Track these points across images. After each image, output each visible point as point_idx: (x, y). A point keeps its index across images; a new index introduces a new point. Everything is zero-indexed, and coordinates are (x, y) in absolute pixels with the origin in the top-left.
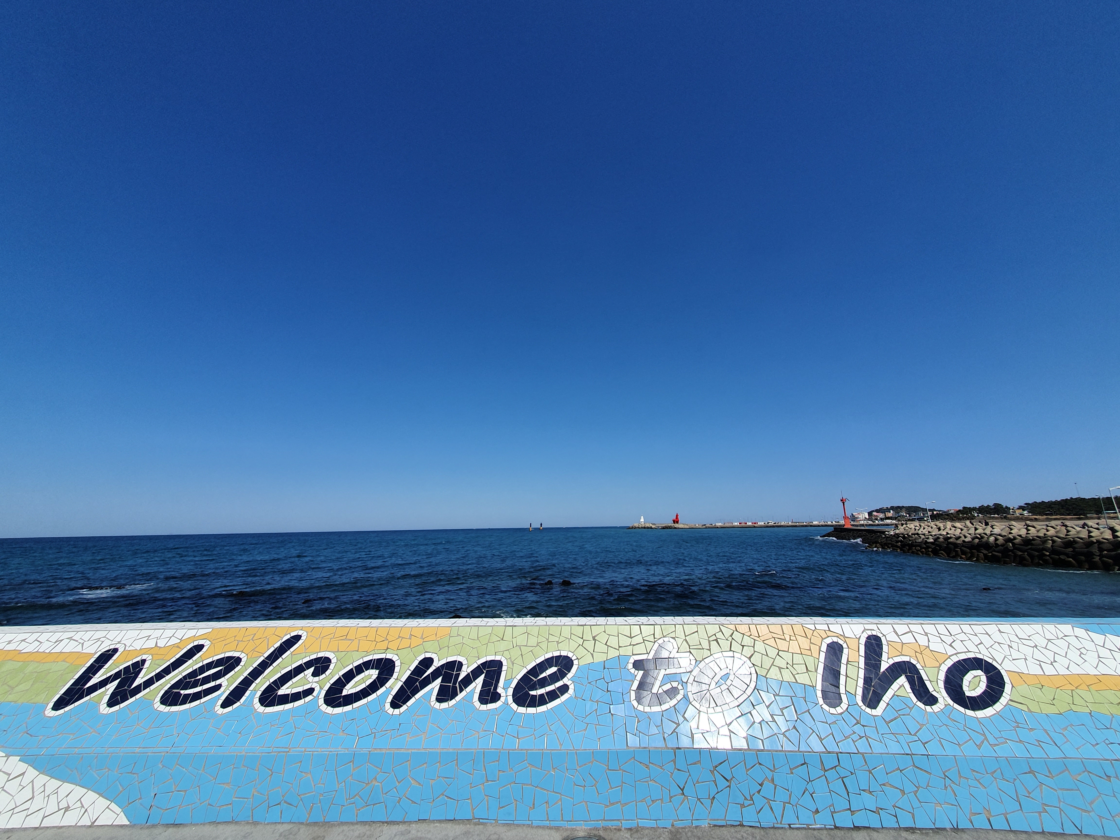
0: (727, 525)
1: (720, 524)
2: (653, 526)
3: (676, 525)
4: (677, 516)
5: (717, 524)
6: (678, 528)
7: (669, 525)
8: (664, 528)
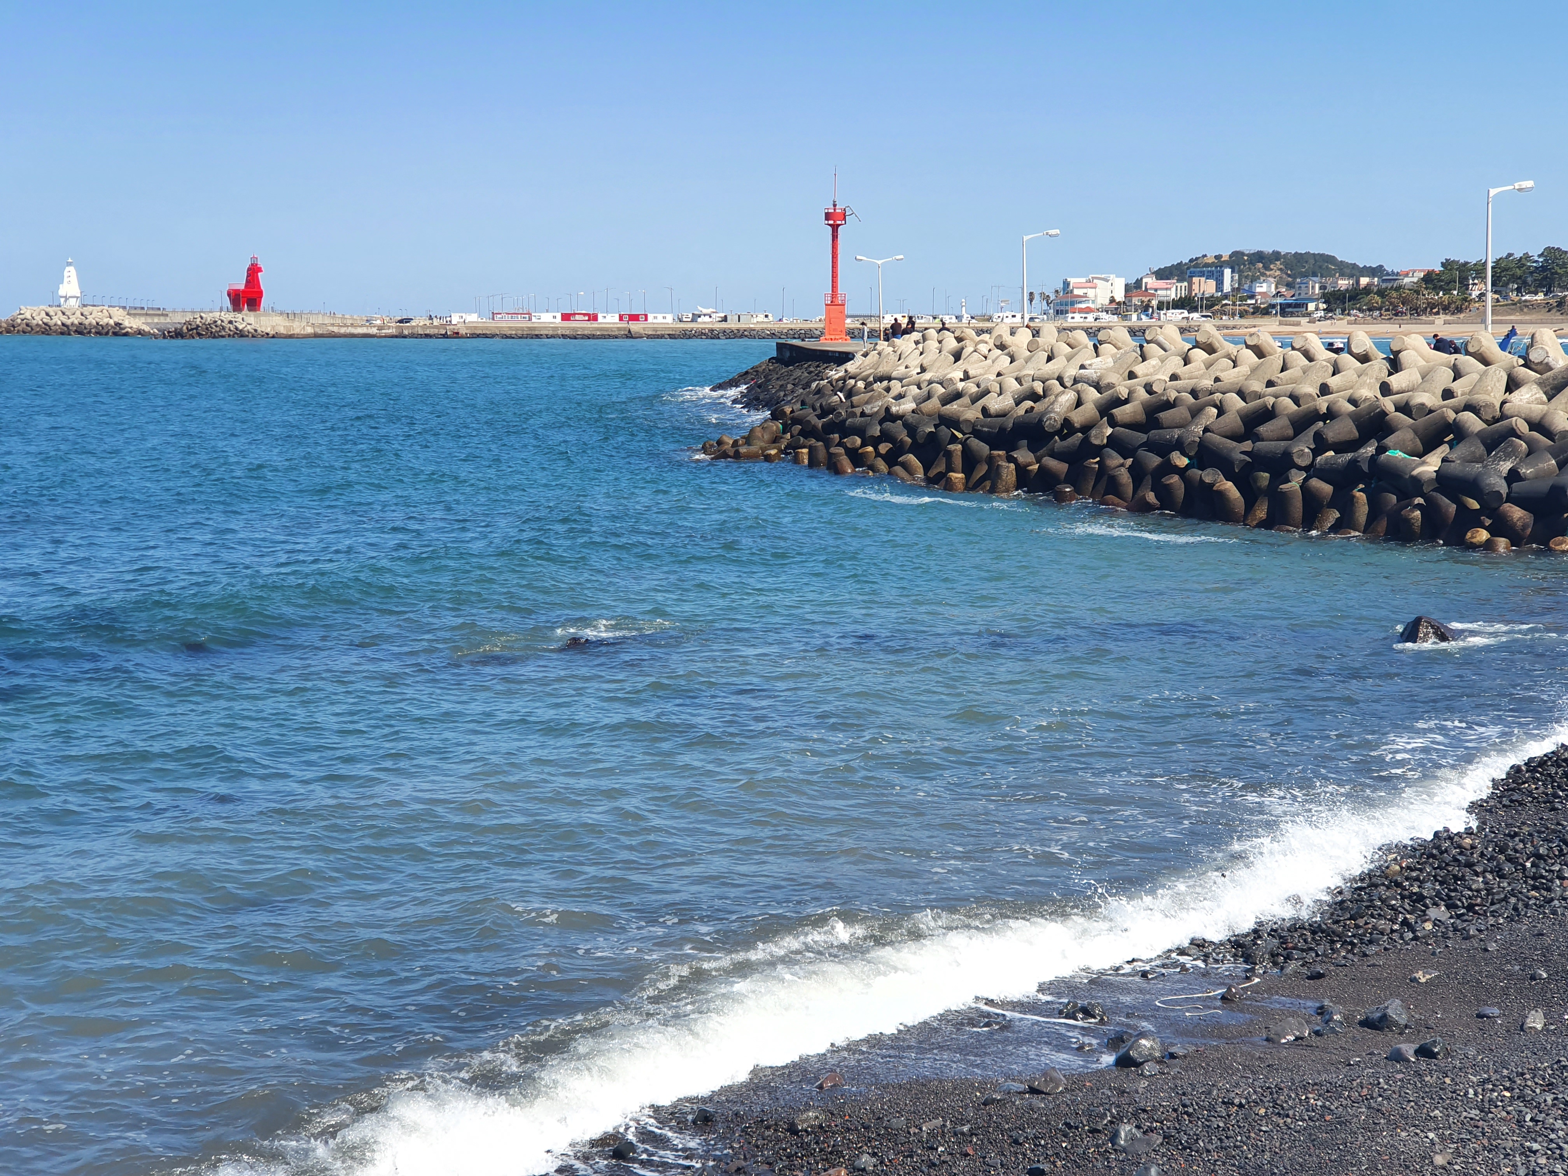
0: (505, 324)
1: (472, 318)
2: (131, 323)
3: (247, 320)
4: (254, 271)
5: (455, 319)
6: (255, 335)
7: (209, 318)
8: (178, 334)
